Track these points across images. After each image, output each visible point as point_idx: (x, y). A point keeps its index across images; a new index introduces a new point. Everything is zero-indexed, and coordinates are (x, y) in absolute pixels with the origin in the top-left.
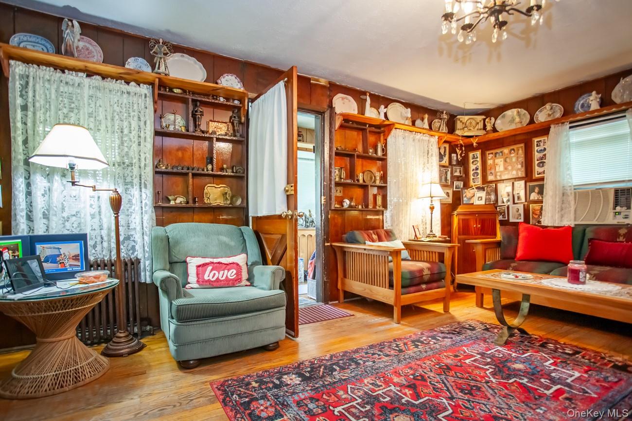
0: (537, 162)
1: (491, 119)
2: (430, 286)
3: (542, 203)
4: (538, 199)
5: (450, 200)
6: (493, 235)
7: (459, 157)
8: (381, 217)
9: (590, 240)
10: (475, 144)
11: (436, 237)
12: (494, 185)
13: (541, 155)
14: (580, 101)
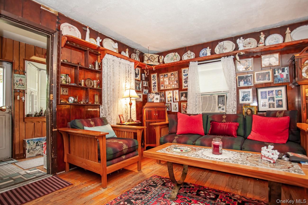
0: (184, 81)
1: (162, 57)
2: (128, 156)
3: (187, 102)
4: (185, 100)
5: (141, 100)
6: (164, 119)
7: (146, 75)
8: (98, 110)
9: (211, 122)
10: (154, 69)
11: (133, 121)
12: (164, 92)
13: (186, 77)
14: (202, 52)
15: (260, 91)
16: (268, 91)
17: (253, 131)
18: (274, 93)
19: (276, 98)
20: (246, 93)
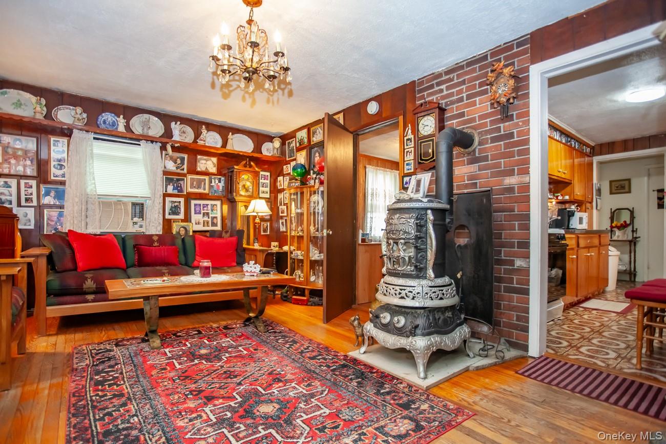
0: (53, 163)
3: (63, 208)
4: (56, 204)
9: (135, 246)
13: (59, 156)
14: (103, 117)
15: (193, 202)
16: (203, 205)
17: (198, 256)
18: (209, 207)
19: (211, 214)
20: (176, 204)
